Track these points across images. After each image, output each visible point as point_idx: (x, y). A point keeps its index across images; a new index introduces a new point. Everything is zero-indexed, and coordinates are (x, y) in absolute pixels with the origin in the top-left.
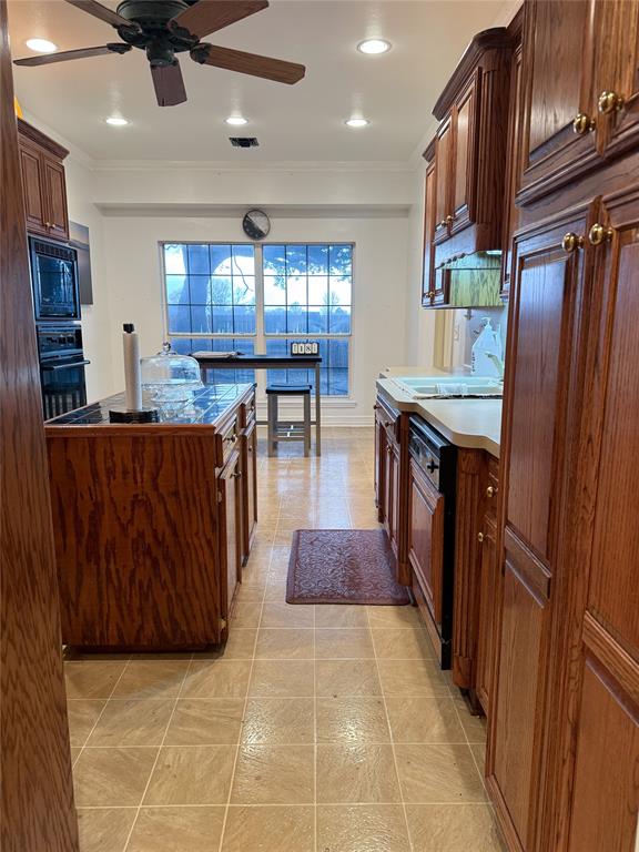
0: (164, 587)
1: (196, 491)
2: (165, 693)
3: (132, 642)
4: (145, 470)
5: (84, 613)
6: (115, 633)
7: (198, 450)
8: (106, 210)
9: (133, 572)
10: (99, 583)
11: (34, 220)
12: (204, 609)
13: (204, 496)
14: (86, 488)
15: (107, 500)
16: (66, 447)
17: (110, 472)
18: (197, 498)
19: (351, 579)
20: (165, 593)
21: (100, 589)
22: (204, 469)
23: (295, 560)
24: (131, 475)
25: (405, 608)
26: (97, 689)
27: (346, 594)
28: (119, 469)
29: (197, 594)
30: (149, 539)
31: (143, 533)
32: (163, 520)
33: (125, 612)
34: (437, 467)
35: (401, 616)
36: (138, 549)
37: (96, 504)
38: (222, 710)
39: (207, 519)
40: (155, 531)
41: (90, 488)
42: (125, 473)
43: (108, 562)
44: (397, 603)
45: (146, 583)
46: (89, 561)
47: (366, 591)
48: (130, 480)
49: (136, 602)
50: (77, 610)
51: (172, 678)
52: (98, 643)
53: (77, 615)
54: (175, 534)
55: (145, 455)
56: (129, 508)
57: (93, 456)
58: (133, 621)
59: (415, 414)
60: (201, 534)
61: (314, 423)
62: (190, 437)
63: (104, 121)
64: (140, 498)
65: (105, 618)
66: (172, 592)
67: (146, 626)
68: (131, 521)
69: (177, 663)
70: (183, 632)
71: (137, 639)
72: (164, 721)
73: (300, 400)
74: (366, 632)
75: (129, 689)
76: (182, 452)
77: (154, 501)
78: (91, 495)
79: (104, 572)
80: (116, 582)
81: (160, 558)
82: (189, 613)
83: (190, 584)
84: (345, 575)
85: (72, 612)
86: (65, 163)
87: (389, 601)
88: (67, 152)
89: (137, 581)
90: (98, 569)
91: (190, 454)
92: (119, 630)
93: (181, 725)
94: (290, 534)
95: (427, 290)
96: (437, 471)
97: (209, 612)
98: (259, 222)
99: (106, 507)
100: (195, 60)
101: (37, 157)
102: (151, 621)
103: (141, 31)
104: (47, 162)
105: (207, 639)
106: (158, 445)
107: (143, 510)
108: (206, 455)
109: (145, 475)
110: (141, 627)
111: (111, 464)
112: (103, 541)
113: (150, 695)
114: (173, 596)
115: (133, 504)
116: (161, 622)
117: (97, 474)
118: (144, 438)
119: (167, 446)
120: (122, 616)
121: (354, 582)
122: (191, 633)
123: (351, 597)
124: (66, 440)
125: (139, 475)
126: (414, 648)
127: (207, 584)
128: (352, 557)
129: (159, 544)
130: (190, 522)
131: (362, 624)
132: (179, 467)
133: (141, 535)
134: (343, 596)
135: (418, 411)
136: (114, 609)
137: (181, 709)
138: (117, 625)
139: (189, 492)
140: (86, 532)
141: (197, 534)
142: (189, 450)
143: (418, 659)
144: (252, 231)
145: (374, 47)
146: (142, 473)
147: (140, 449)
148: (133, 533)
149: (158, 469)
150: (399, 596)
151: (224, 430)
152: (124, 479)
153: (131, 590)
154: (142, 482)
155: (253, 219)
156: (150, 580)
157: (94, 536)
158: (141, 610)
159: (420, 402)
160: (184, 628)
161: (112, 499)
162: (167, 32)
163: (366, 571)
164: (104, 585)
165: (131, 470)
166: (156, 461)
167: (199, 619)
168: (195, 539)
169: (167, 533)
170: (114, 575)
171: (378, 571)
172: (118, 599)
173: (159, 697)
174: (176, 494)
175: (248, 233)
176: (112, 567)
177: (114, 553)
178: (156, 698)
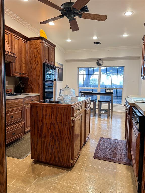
0: (57, 148)
1: (66, 123)
2: (53, 179)
3: (49, 162)
4: (54, 116)
5: (38, 152)
6: (45, 158)
7: (67, 112)
8: (67, 61)
9: (50, 142)
10: (42, 144)
11: (46, 60)
12: (67, 156)
13: (68, 124)
14: (40, 119)
15: (45, 122)
16: (37, 108)
17: (46, 115)
18: (66, 124)
19: (114, 154)
20: (57, 150)
21: (42, 146)
22: (68, 116)
23: (99, 146)
24: (51, 116)
25: (129, 166)
26: (37, 173)
27: (111, 159)
28: (48, 115)
29: (65, 151)
30: (54, 134)
31: (53, 132)
32: (58, 129)
33: (47, 153)
34: (138, 123)
35: (128, 169)
36: (51, 136)
37: (42, 123)
38: (66, 188)
39: (69, 131)
40: (55, 132)
41: (41, 119)
42: (49, 116)
43: (44, 139)
44: (127, 164)
45: (53, 146)
46: (40, 138)
47: (117, 159)
48: (50, 118)
49: (50, 151)
50: (36, 150)
51: (56, 174)
52: (41, 160)
53: (36, 152)
54: (60, 134)
55: (54, 111)
56: (50, 125)
57: (42, 111)
58: (49, 156)
59: (134, 107)
60: (67, 134)
61: (111, 110)
62: (65, 108)
63: (66, 41)
64: (52, 123)
65: (42, 154)
66: (59, 150)
67: (52, 158)
68: (50, 129)
69: (59, 170)
70: (61, 161)
71: (50, 161)
72: (50, 187)
73: (107, 104)
74: (115, 172)
75: (44, 175)
76: (63, 111)
77: (56, 124)
78: (41, 120)
79: (43, 141)
80: (45, 144)
81: (56, 140)
82: (63, 156)
83: (63, 148)
84: (112, 153)
85: (35, 151)
86: (55, 48)
87: (124, 163)
88: (56, 46)
89: (50, 145)
90: (42, 140)
91: (65, 112)
92: (45, 157)
93: (54, 190)
94: (99, 138)
95: (142, 75)
96: (138, 124)
97: (68, 157)
98: (101, 62)
99: (44, 124)
100: (79, 17)
101: (48, 47)
102: (53, 157)
103: (65, 11)
104: (51, 48)
105: (67, 165)
106: (57, 109)
107: (53, 126)
108: (69, 113)
109: (54, 117)
110: (51, 158)
111: (46, 113)
112: (43, 133)
113: (49, 178)
114: (59, 151)
115: (51, 124)
116: (56, 158)
117: (43, 115)
118: (54, 107)
119: (60, 110)
120: (47, 154)
121: (114, 155)
122: (63, 162)
123: (112, 160)
124: (37, 106)
125: (52, 117)
126: (130, 181)
127: (68, 150)
128: (115, 148)
129: (57, 136)
130: (64, 131)
131: (115, 169)
132: (62, 116)
133: (52, 133)
134: (110, 159)
135: (135, 106)
136: (45, 152)
137: (55, 185)
138: (45, 156)
139: (64, 122)
140: (40, 130)
141: (66, 134)
142: (65, 111)
143: (131, 185)
144: (99, 64)
145: (129, 13)
146: (53, 116)
147: (53, 110)
148: (50, 132)
149: (57, 115)
150: (128, 162)
151: (76, 107)
152: (49, 117)
153: (49, 147)
154: (53, 119)
155: (99, 61)
156: (54, 145)
157: (41, 132)
158: (51, 153)
159: (136, 103)
160: (62, 161)
161: (46, 122)
162: (72, 10)
163: (119, 153)
164: (43, 145)
165: (51, 115)
166: (57, 113)
167: (65, 159)
168: (65, 136)
169: (58, 133)
170: (45, 143)
171: (122, 153)
172: (46, 149)
173: (51, 180)
174: (61, 123)
175: (98, 65)
176: (45, 140)
177: (46, 137)
178: (50, 180)
